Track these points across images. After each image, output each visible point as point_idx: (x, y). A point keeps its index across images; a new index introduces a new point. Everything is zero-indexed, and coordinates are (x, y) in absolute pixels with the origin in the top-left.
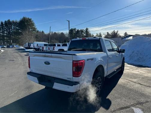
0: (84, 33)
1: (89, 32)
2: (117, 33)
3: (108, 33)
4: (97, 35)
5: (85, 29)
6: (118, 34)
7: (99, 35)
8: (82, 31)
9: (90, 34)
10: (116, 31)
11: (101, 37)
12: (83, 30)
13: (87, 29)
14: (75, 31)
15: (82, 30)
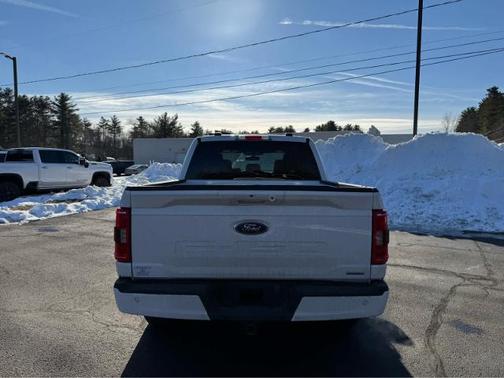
0: (52, 111)
1: (72, 111)
2: (173, 123)
3: (141, 119)
4: (104, 124)
5: (53, 97)
6: (177, 125)
7: (110, 123)
8: (42, 104)
9: (76, 117)
10: (171, 115)
11: (119, 130)
12: (48, 98)
13: (64, 98)
14: (9, 102)
15: (41, 100)
